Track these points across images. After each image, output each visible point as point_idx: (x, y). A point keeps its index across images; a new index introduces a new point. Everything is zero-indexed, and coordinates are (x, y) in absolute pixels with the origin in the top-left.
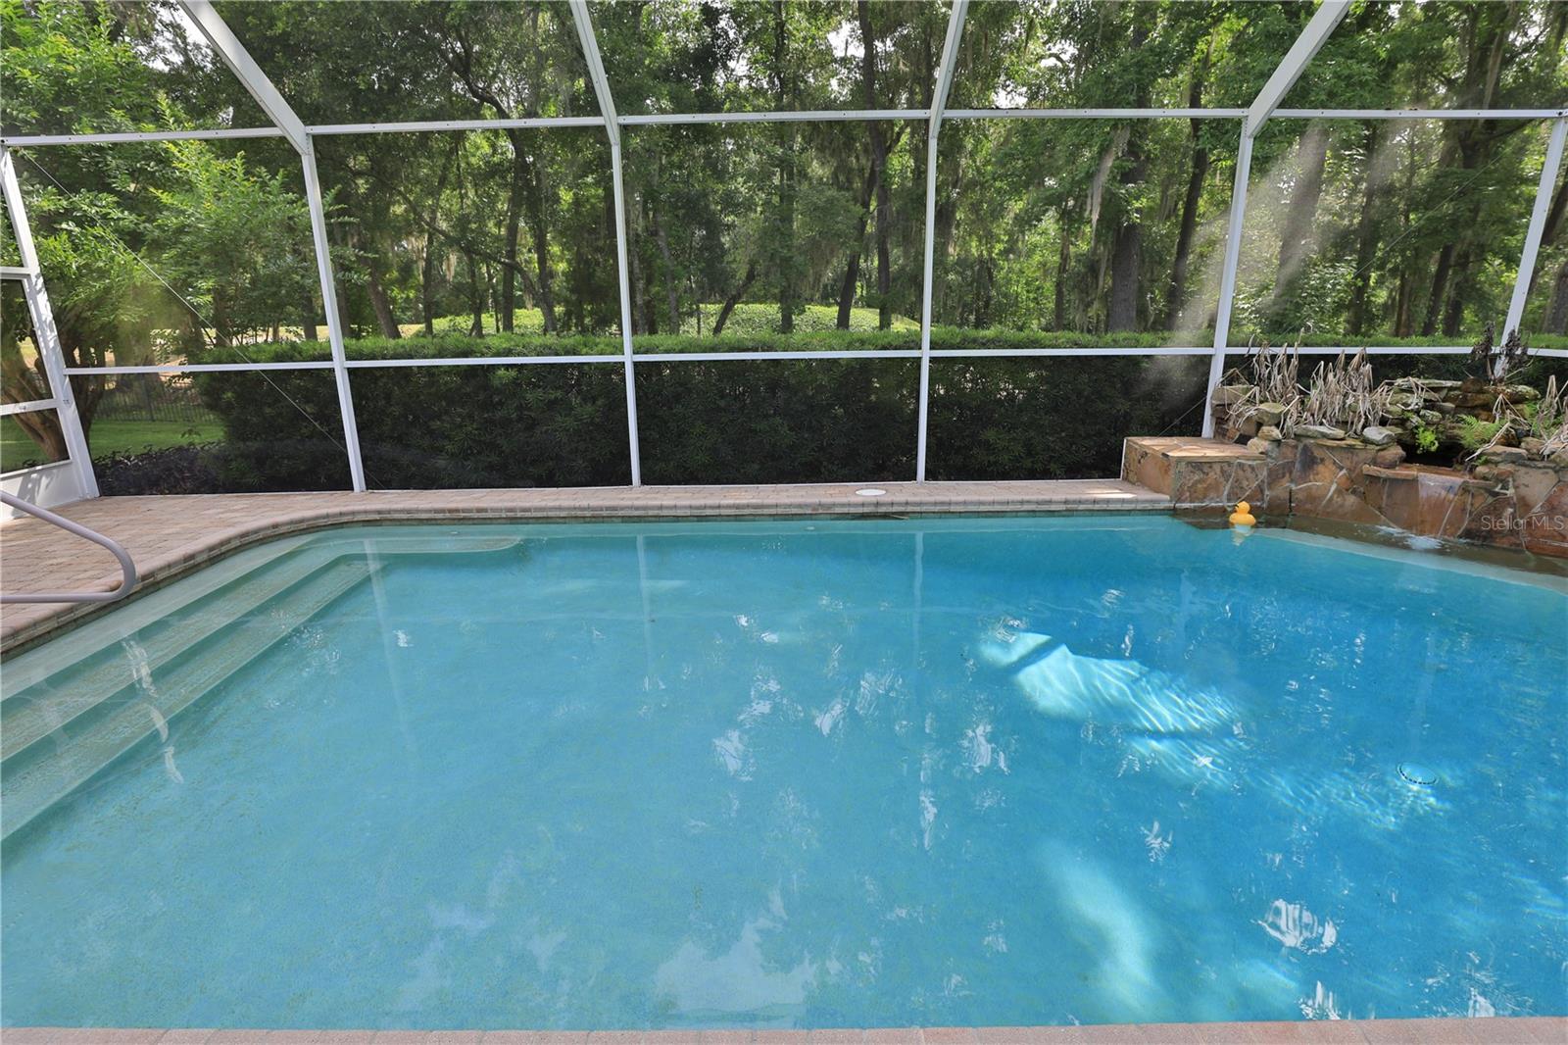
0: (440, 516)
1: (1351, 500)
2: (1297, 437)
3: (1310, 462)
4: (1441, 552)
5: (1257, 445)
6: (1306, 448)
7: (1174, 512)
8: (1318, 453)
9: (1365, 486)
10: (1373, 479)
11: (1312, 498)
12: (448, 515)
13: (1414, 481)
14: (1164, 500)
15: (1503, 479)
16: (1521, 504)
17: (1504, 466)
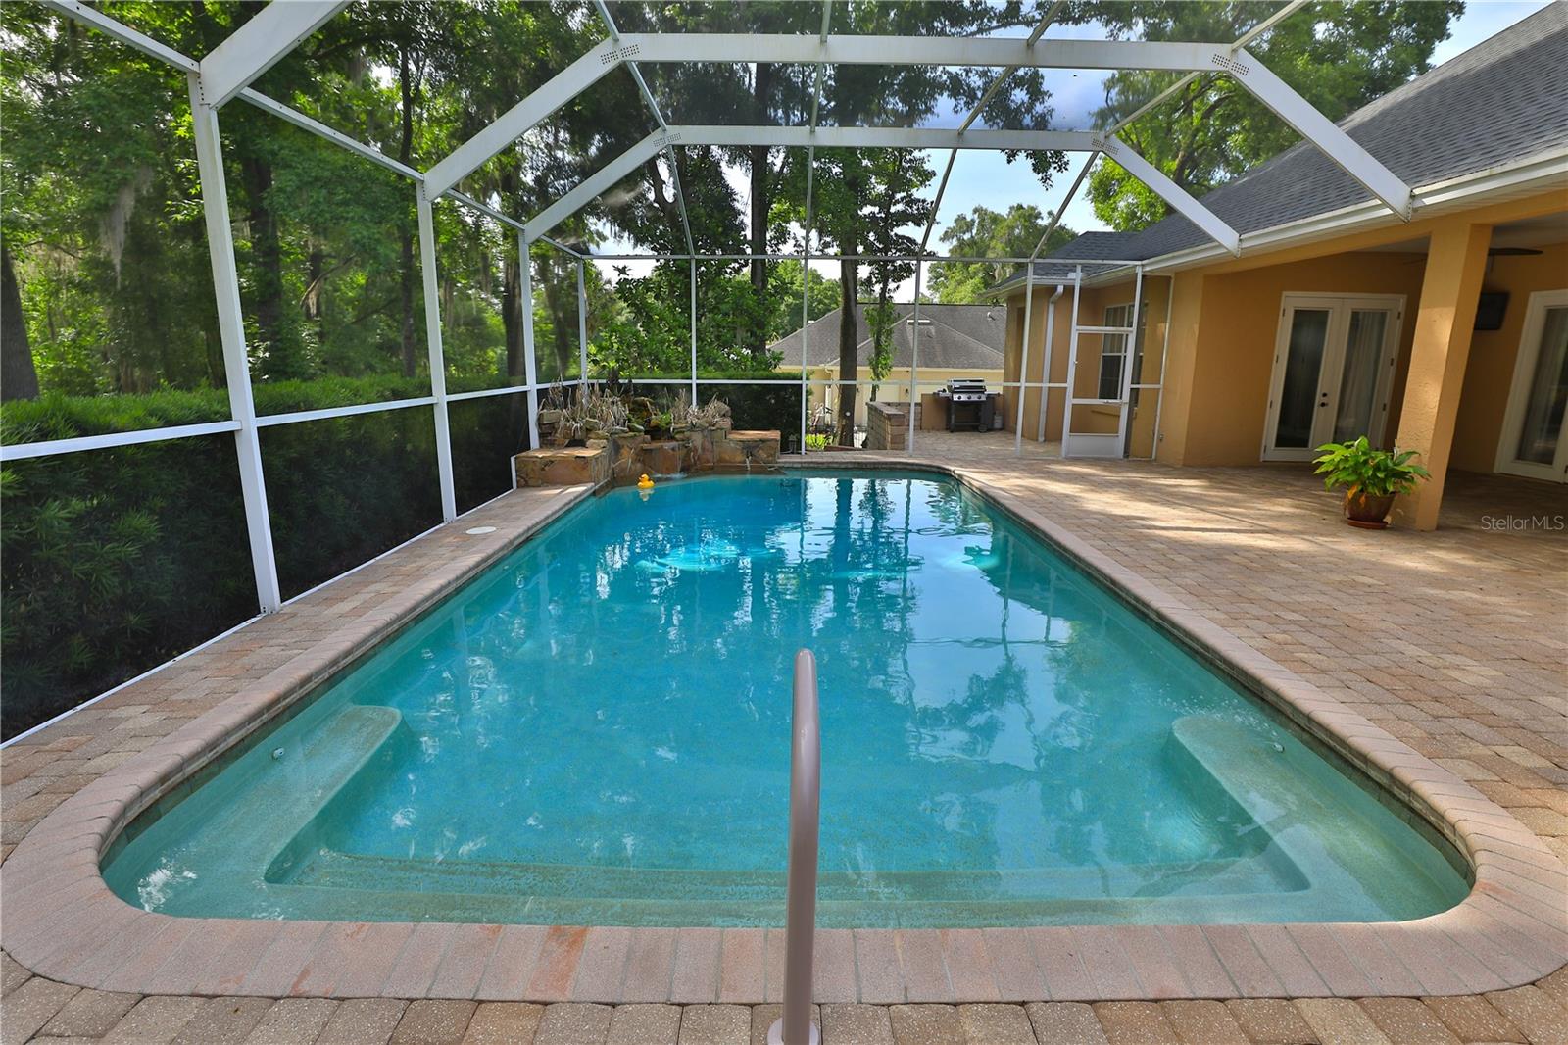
3: (618, 448)
6: (615, 442)
13: (662, 448)
15: (688, 439)
16: (695, 449)
17: (687, 434)
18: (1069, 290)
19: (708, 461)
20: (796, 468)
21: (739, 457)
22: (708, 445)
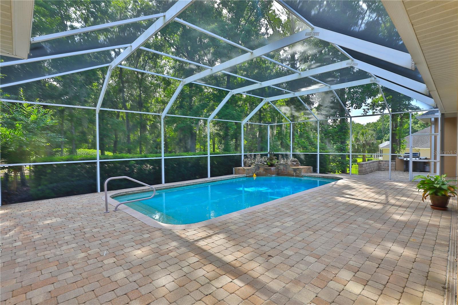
0: (140, 191)
1: (264, 172)
2: (257, 165)
3: (259, 168)
4: (275, 176)
5: (252, 166)
6: (258, 166)
7: (246, 177)
8: (260, 166)
9: (266, 170)
10: (266, 169)
11: (260, 173)
12: (141, 191)
13: (271, 168)
14: (245, 175)
15: (279, 167)
16: (281, 170)
17: (279, 165)
18: (436, 119)
19: (285, 173)
20: (306, 176)
21: (292, 172)
22: (285, 169)
